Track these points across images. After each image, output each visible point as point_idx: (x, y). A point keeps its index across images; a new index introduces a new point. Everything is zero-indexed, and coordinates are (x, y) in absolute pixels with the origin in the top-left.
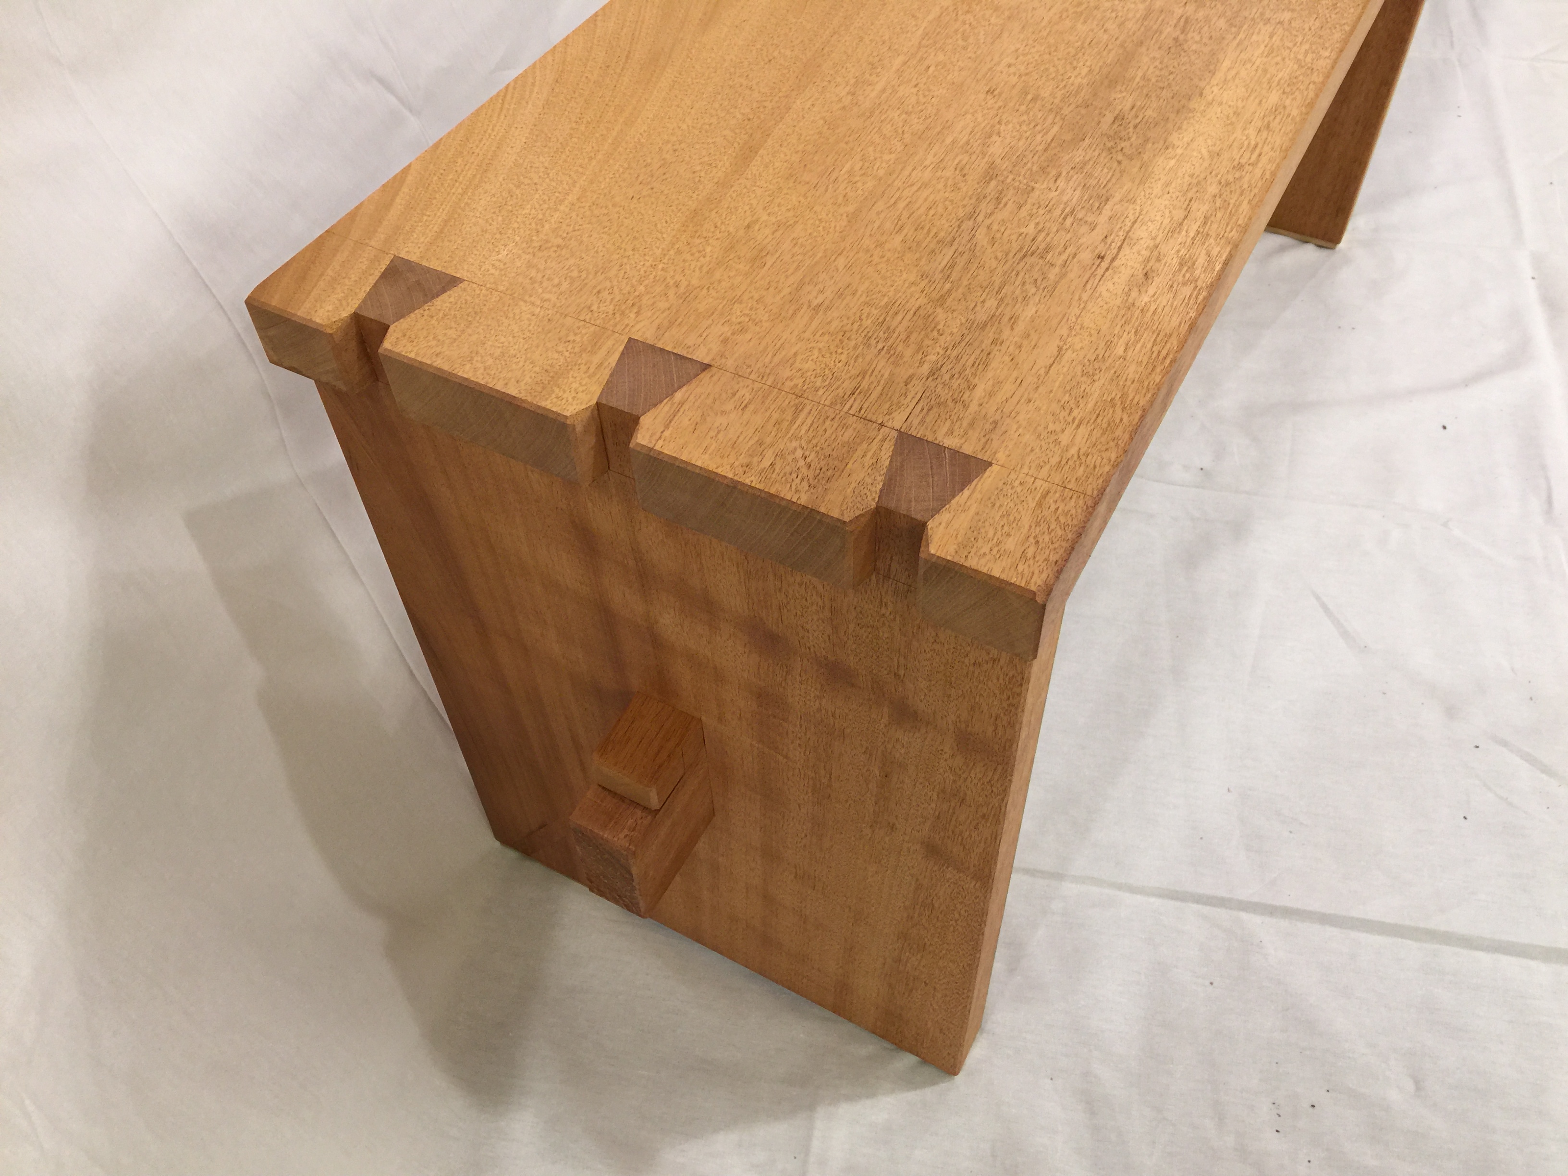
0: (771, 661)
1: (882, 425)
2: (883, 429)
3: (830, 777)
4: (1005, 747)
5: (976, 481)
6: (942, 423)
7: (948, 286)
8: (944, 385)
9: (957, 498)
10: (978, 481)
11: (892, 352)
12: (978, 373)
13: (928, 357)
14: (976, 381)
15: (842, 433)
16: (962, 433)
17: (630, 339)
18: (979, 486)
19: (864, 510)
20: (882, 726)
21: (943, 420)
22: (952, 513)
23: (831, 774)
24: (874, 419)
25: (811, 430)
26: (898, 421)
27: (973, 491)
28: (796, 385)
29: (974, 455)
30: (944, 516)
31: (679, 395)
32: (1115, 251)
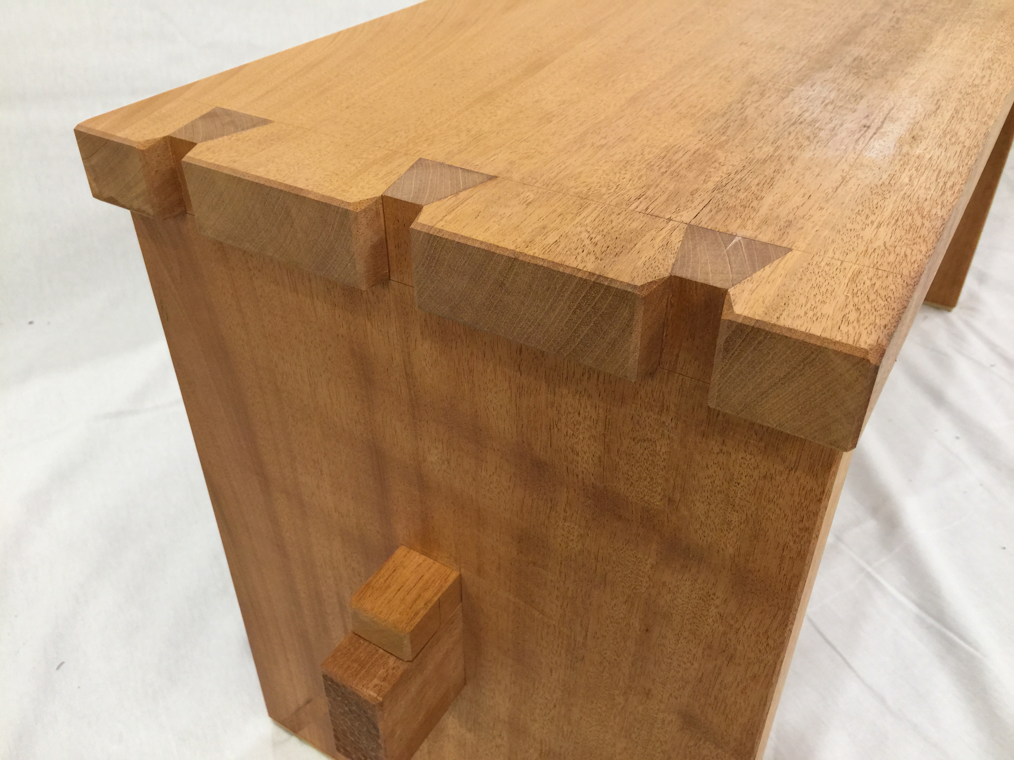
0: (535, 496)
1: (670, 219)
2: (671, 222)
3: (586, 635)
4: (789, 586)
5: (776, 262)
6: (733, 221)
7: (724, 138)
8: (731, 196)
9: (759, 273)
10: (779, 263)
11: (675, 174)
12: (764, 190)
13: (712, 179)
14: (763, 194)
15: (629, 223)
16: (755, 227)
17: (420, 159)
18: (782, 264)
19: (657, 278)
20: (648, 567)
21: (734, 219)
22: (755, 284)
23: (587, 631)
24: (662, 215)
25: (597, 220)
26: (687, 216)
27: (776, 268)
28: (581, 192)
29: (772, 243)
30: (747, 285)
31: (462, 195)
32: (879, 124)
